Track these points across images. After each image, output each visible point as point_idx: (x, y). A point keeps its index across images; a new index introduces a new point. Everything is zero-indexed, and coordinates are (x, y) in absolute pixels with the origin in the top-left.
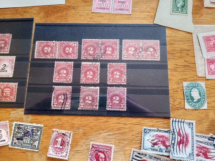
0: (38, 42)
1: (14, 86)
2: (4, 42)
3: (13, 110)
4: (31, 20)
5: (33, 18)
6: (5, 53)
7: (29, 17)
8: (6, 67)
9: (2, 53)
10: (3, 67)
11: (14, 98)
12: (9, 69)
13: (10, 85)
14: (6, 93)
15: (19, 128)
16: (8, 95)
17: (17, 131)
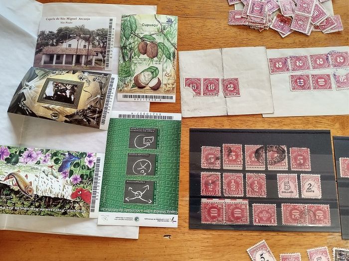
0: (341, 159)
1: (326, 209)
2: (302, 158)
3: (329, 235)
4: (328, 133)
5: (330, 131)
6: (307, 170)
7: (324, 129)
8: (311, 187)
9: (304, 170)
10: (309, 186)
11: (328, 222)
12: (316, 189)
13: (322, 207)
14: (319, 216)
15: (340, 255)
16: (322, 219)
17: (339, 258)
